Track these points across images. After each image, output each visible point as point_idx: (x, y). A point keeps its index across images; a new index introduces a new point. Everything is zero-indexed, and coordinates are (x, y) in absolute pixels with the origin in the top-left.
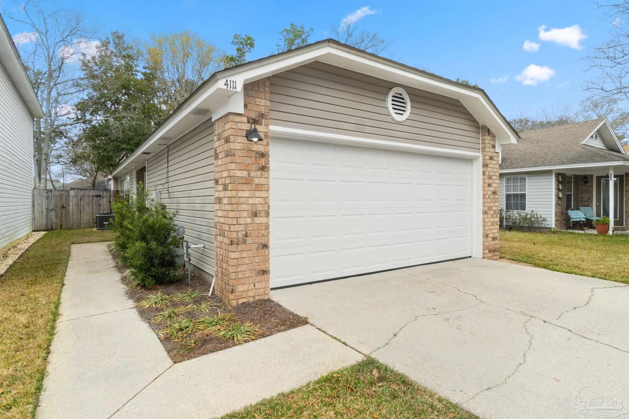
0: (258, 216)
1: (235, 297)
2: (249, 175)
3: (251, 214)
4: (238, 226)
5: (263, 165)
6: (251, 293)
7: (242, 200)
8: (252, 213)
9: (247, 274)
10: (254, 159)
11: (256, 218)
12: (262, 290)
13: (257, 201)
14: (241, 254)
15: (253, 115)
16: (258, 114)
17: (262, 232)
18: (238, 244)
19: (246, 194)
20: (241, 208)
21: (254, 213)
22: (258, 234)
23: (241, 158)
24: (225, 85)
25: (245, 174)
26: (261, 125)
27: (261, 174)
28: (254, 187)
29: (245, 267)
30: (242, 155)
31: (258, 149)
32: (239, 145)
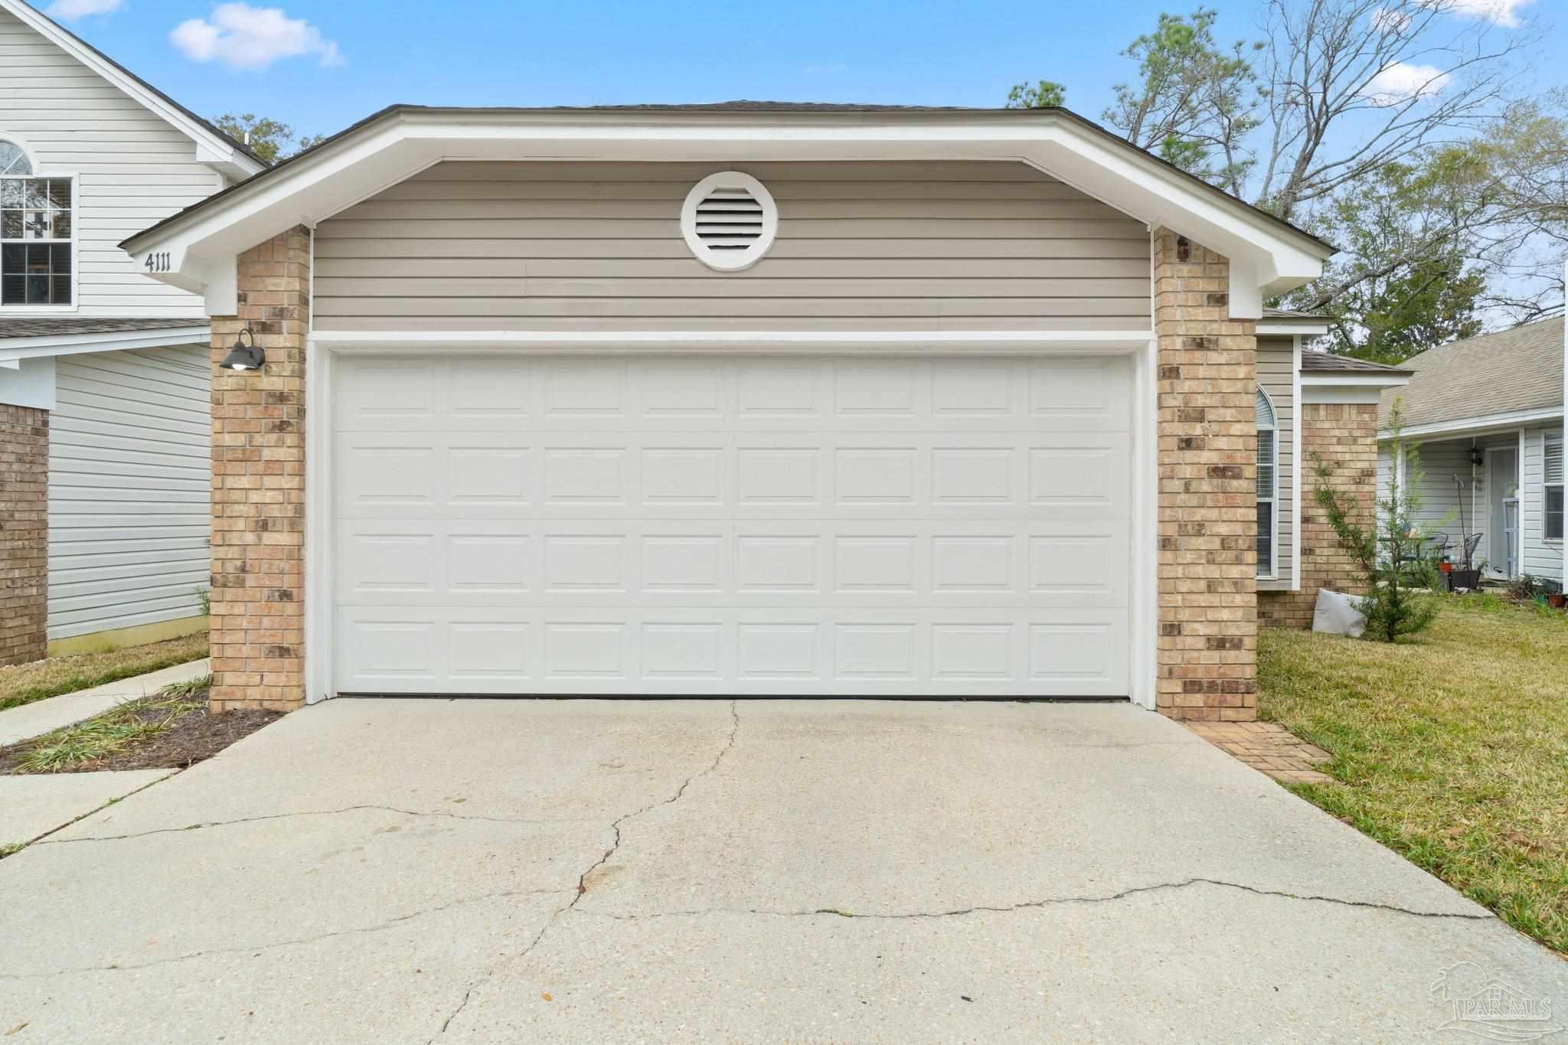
0: (270, 529)
1: (217, 695)
2: (250, 442)
3: (254, 524)
4: (226, 548)
5: (285, 419)
6: (254, 693)
7: (236, 496)
8: (257, 522)
9: (246, 651)
10: (261, 408)
11: (265, 535)
12: (279, 689)
13: (268, 497)
14: (232, 607)
15: (262, 315)
16: (271, 310)
17: (279, 565)
18: (225, 586)
19: (244, 482)
20: (232, 511)
21: (261, 523)
22: (270, 568)
23: (233, 408)
24: (147, 264)
25: (241, 439)
26: (280, 333)
27: (278, 440)
28: (261, 466)
29: (239, 636)
30: (235, 401)
31: (272, 385)
32: (230, 380)
